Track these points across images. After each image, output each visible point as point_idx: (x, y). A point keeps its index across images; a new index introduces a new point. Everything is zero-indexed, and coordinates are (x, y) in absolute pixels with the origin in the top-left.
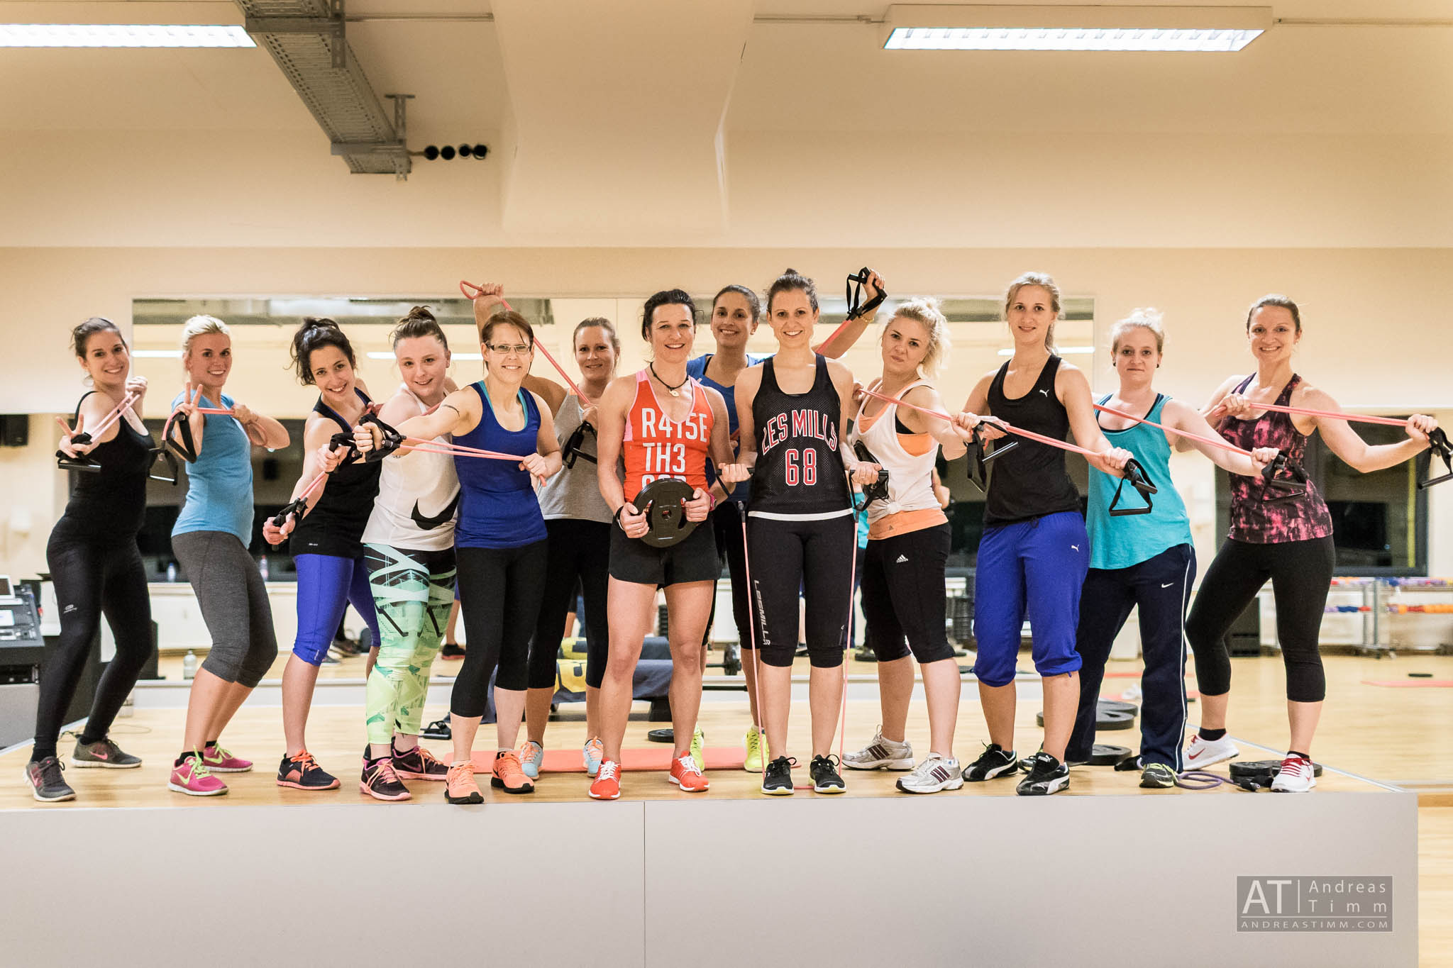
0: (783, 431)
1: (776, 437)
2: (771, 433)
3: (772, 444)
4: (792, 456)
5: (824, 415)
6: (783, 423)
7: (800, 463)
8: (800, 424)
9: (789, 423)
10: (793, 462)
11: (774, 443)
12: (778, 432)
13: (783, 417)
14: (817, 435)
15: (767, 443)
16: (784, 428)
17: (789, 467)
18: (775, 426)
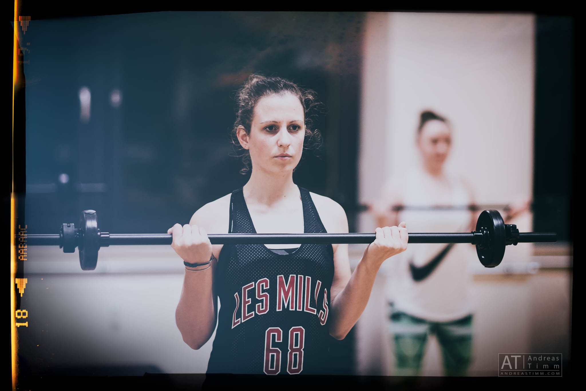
0: (262, 301)
1: (251, 308)
2: (245, 302)
3: (245, 317)
4: (274, 336)
5: (318, 281)
6: (263, 291)
7: (283, 346)
8: (286, 294)
9: (272, 292)
10: (275, 344)
11: (246, 316)
12: (255, 301)
13: (264, 283)
14: (307, 309)
15: (239, 316)
16: (266, 298)
17: (269, 351)
18: (252, 293)
